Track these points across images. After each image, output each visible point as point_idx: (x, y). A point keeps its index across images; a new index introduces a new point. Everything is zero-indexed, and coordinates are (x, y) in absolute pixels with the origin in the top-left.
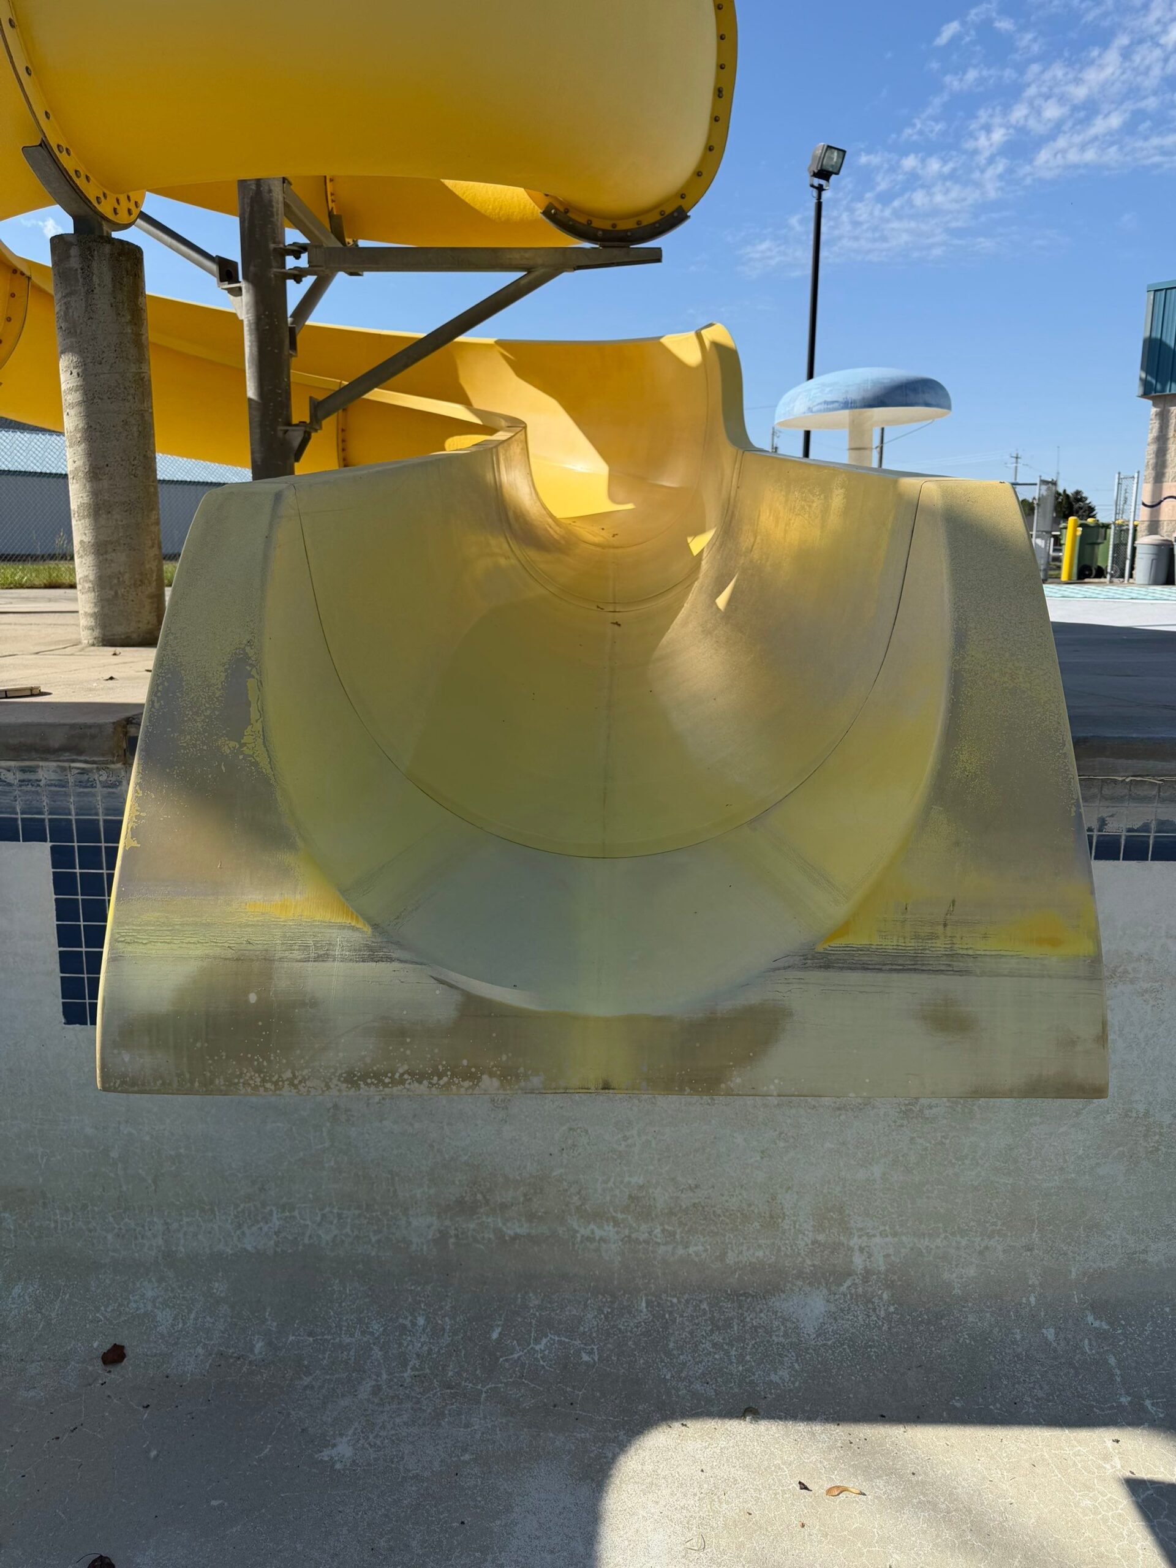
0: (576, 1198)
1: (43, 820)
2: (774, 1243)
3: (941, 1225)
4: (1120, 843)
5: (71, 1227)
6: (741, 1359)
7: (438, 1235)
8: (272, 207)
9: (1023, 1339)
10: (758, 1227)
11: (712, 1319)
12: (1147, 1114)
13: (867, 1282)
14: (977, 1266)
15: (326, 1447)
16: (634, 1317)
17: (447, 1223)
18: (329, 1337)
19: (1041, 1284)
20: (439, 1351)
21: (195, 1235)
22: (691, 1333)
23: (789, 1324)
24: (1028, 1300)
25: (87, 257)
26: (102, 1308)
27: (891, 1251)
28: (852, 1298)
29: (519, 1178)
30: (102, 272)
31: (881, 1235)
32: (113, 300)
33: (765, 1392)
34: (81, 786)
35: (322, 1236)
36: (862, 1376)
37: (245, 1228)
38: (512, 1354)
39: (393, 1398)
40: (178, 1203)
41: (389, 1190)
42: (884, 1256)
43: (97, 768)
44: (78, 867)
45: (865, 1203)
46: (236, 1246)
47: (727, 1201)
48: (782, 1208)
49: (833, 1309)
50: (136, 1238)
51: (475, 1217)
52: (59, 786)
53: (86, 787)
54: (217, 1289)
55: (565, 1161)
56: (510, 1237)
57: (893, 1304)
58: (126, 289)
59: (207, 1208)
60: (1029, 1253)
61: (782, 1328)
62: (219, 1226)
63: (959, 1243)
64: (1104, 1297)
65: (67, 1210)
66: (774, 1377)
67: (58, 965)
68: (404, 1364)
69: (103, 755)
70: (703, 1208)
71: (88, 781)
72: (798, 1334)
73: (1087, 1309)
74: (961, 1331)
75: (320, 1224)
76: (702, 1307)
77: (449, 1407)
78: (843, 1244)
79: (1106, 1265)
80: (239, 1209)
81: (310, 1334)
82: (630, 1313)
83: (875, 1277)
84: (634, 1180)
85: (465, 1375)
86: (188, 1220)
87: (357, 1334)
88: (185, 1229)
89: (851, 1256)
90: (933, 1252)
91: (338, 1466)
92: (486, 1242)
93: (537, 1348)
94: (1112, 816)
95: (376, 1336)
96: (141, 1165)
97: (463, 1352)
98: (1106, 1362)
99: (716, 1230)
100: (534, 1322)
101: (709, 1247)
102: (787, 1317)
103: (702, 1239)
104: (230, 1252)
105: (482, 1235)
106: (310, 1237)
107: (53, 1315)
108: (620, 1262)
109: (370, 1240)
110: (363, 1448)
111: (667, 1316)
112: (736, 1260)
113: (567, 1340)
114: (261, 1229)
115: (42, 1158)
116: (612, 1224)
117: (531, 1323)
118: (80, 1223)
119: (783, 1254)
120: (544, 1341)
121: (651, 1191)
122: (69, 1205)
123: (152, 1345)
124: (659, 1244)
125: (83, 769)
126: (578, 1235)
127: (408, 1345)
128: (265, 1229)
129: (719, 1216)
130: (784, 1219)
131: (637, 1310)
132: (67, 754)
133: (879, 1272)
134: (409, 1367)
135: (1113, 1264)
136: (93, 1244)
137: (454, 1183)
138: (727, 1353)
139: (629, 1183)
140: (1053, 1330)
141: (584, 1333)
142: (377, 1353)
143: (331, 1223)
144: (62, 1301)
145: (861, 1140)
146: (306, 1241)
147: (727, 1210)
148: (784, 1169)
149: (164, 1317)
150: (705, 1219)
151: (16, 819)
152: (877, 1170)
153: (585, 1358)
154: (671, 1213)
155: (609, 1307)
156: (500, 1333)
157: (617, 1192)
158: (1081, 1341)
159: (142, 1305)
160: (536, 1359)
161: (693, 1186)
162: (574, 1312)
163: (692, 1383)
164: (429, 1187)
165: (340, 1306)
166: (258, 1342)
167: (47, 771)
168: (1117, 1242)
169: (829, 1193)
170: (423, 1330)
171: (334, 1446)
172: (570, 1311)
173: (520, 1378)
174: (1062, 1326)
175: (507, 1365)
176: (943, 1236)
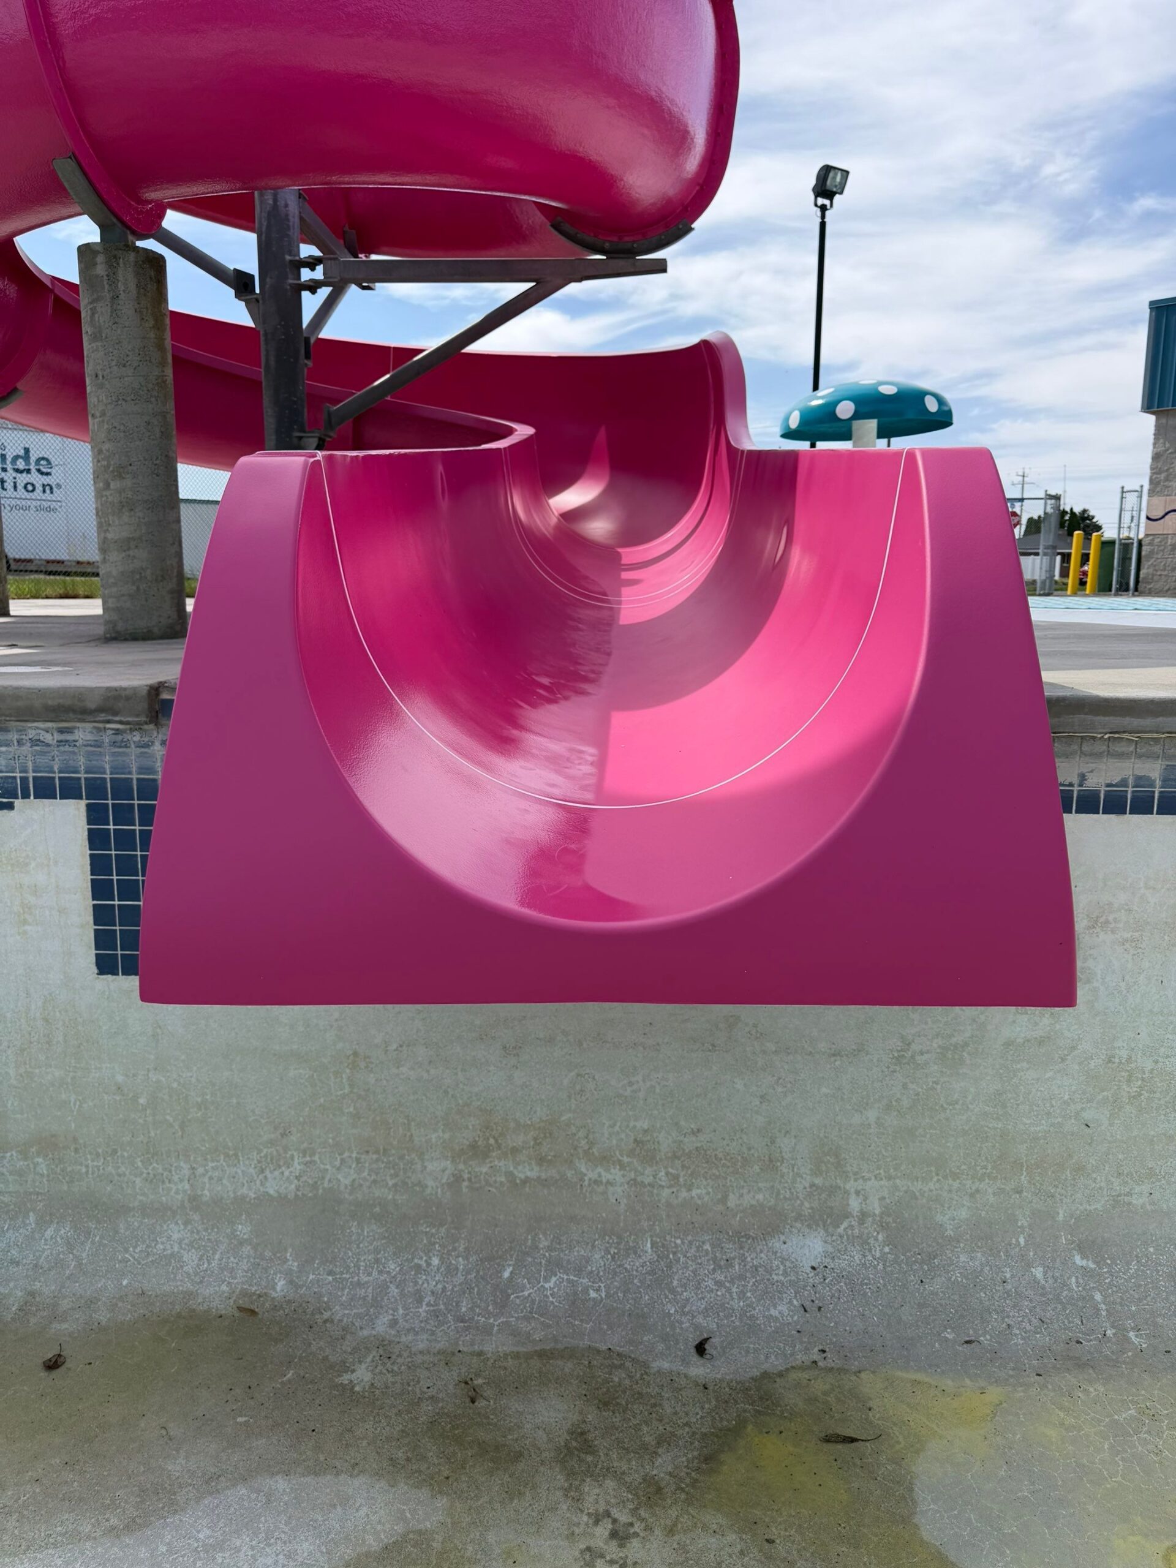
0: (583, 1142)
1: (79, 779)
2: (773, 1187)
3: (933, 1169)
4: (1099, 797)
5: (101, 1171)
6: (742, 1295)
7: (452, 1179)
8: (288, 220)
9: (1012, 1276)
10: (758, 1171)
11: (715, 1259)
12: (1129, 1060)
13: (863, 1224)
14: (969, 1208)
15: (346, 1372)
16: (640, 1256)
17: (461, 1166)
18: (348, 1276)
19: (1030, 1225)
20: (453, 1289)
21: (220, 1179)
22: (694, 1272)
23: (788, 1264)
24: (1017, 1240)
25: (112, 262)
26: (131, 1249)
27: (886, 1194)
28: (848, 1239)
29: (529, 1122)
30: (127, 278)
31: (876, 1177)
32: (137, 306)
33: (765, 1325)
34: (115, 746)
35: (342, 1179)
36: (859, 1311)
37: (267, 1172)
38: (523, 1291)
39: (409, 1330)
40: (204, 1148)
41: (405, 1135)
42: (879, 1199)
43: (131, 729)
44: (111, 823)
45: (861, 1147)
46: (259, 1190)
47: (728, 1145)
48: (781, 1152)
49: (831, 1249)
50: (163, 1182)
51: (487, 1161)
52: (94, 746)
53: (120, 747)
54: (241, 1232)
55: (573, 1106)
56: (521, 1180)
57: (888, 1245)
58: (149, 294)
59: (231, 1153)
60: (1018, 1196)
61: (782, 1267)
62: (243, 1171)
63: (951, 1186)
64: (1090, 1238)
65: (98, 1155)
66: (774, 1312)
67: (92, 918)
68: (419, 1301)
69: (137, 716)
70: (705, 1151)
71: (122, 741)
72: (797, 1273)
73: (1073, 1249)
74: (954, 1271)
75: (338, 1169)
76: (705, 1248)
77: (462, 1339)
78: (840, 1187)
79: (1092, 1208)
80: (262, 1155)
81: (330, 1273)
82: (635, 1253)
83: (870, 1219)
84: (639, 1124)
85: (477, 1310)
86: (213, 1164)
87: (375, 1273)
88: (210, 1173)
89: (848, 1199)
90: (926, 1195)
91: (357, 1389)
92: (497, 1185)
93: (547, 1285)
94: (1092, 771)
95: (393, 1275)
96: (169, 1112)
97: (476, 1289)
98: (1092, 1297)
99: (717, 1173)
100: (543, 1262)
101: (710, 1190)
102: (787, 1257)
103: (705, 1183)
104: (253, 1196)
105: (494, 1179)
106: (330, 1181)
107: (84, 1255)
108: (626, 1205)
109: (387, 1184)
110: (381, 1373)
111: (671, 1256)
112: (738, 1202)
113: (575, 1279)
114: (282, 1173)
115: (75, 1104)
116: (618, 1167)
117: (541, 1263)
118: (110, 1168)
119: (782, 1197)
120: (554, 1279)
121: (655, 1135)
122: (100, 1151)
123: (179, 1283)
124: (663, 1187)
125: (118, 730)
126: (586, 1178)
127: (423, 1283)
128: (287, 1173)
129: (721, 1159)
130: (782, 1162)
131: (642, 1250)
132: (103, 715)
133: (875, 1214)
134: (424, 1303)
135: (1099, 1206)
136: (122, 1188)
137: (467, 1128)
138: (729, 1290)
139: (635, 1127)
140: (1042, 1269)
141: (592, 1272)
142: (394, 1290)
143: (350, 1167)
144: (93, 1243)
145: (856, 1086)
146: (326, 1185)
147: (728, 1154)
148: (782, 1114)
149: (190, 1258)
150: (707, 1162)
151: (54, 778)
152: (872, 1115)
153: (593, 1294)
154: (675, 1157)
155: (615, 1248)
156: (511, 1273)
157: (623, 1136)
158: (1068, 1278)
159: (169, 1247)
160: (546, 1296)
161: (695, 1130)
162: (582, 1253)
163: (695, 1317)
164: (443, 1131)
165: (358, 1247)
166: (279, 1281)
167: (83, 733)
168: (1103, 1184)
169: (826, 1137)
170: (438, 1269)
171: (353, 1371)
172: (578, 1251)
173: (531, 1312)
174: (1051, 1265)
175: (518, 1301)
176: (935, 1179)
